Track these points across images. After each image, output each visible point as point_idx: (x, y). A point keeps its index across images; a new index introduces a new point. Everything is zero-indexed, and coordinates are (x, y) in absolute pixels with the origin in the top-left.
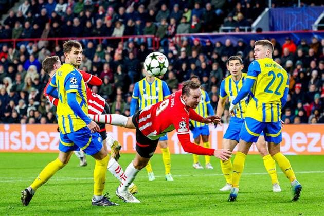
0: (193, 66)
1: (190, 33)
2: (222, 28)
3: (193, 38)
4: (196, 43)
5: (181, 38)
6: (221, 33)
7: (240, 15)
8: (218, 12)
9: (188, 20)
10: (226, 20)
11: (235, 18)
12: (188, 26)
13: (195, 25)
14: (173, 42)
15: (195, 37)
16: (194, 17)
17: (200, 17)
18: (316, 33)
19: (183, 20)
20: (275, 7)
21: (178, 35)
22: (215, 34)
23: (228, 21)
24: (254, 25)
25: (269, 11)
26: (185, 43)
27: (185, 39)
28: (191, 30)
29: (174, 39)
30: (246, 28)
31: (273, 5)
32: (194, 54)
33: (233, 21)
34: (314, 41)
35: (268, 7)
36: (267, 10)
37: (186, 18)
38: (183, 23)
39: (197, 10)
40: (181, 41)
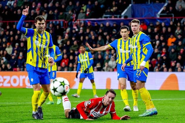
0: (87, 38)
1: (86, 18)
2: (104, 16)
3: (87, 22)
4: (89, 24)
5: (80, 21)
6: (103, 19)
8: (102, 6)
9: (85, 10)
10: (106, 11)
11: (112, 10)
12: (84, 14)
13: (89, 14)
14: (75, 24)
15: (88, 21)
16: (88, 9)
17: (91, 10)
18: (159, 19)
19: (81, 11)
20: (135, 4)
21: (78, 19)
22: (100, 19)
23: (108, 12)
24: (123, 14)
25: (132, 6)
26: (82, 25)
27: (83, 22)
28: (86, 17)
29: (76, 22)
30: (118, 16)
31: (134, 3)
32: (88, 31)
33: (111, 11)
34: (157, 23)
35: (131, 3)
36: (130, 5)
37: (83, 10)
38: (81, 12)
39: (90, 5)
40: (81, 23)
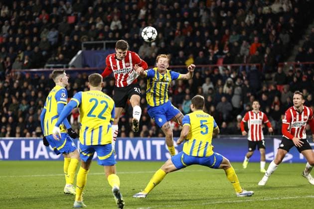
0: (24, 95)
1: (22, 68)
2: (47, 65)
3: (25, 74)
4: (27, 76)
5: (16, 73)
6: (45, 69)
7: (61, 56)
8: (44, 53)
9: (21, 58)
10: (50, 59)
11: (57, 58)
12: (21, 64)
13: (27, 63)
14: (9, 76)
15: (26, 72)
16: (26, 57)
17: (30, 57)
19: (18, 59)
20: (87, 49)
21: (13, 70)
22: (41, 70)
23: (51, 60)
24: (71, 63)
25: (82, 53)
26: (18, 77)
27: (18, 73)
28: (24, 67)
29: (10, 74)
30: (65, 66)
31: (85, 48)
32: (25, 84)
33: (55, 60)
35: (81, 49)
36: (79, 52)
37: (20, 57)
38: (17, 61)
39: (29, 51)
